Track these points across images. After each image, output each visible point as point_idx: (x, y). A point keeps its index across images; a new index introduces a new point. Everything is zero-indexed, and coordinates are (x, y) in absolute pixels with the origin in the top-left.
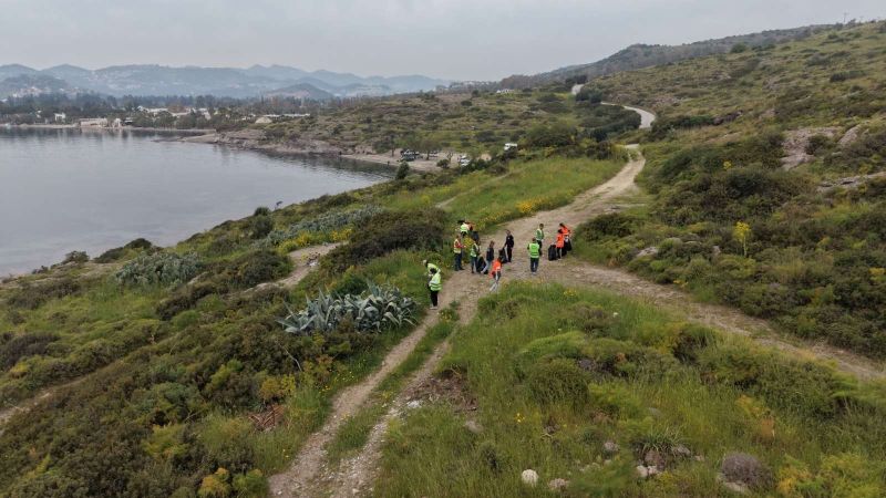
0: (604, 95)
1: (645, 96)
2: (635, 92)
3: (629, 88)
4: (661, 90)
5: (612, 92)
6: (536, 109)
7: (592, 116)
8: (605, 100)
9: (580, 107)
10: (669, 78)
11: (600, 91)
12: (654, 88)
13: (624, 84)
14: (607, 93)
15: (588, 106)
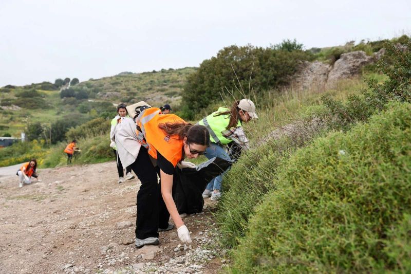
0: (91, 93)
1: (134, 94)
2: (125, 91)
3: (117, 87)
4: (150, 89)
5: (101, 91)
6: (9, 105)
7: (77, 112)
8: (93, 97)
9: (64, 103)
10: (156, 81)
11: (89, 90)
12: (143, 88)
13: (113, 84)
14: (96, 91)
15: (72, 103)
